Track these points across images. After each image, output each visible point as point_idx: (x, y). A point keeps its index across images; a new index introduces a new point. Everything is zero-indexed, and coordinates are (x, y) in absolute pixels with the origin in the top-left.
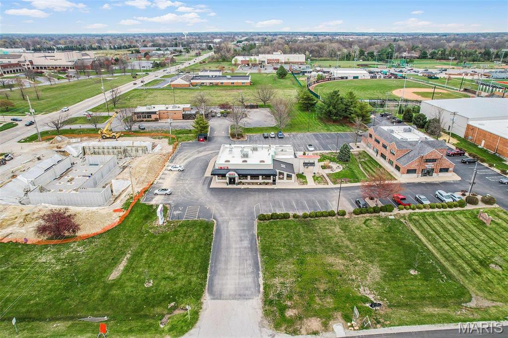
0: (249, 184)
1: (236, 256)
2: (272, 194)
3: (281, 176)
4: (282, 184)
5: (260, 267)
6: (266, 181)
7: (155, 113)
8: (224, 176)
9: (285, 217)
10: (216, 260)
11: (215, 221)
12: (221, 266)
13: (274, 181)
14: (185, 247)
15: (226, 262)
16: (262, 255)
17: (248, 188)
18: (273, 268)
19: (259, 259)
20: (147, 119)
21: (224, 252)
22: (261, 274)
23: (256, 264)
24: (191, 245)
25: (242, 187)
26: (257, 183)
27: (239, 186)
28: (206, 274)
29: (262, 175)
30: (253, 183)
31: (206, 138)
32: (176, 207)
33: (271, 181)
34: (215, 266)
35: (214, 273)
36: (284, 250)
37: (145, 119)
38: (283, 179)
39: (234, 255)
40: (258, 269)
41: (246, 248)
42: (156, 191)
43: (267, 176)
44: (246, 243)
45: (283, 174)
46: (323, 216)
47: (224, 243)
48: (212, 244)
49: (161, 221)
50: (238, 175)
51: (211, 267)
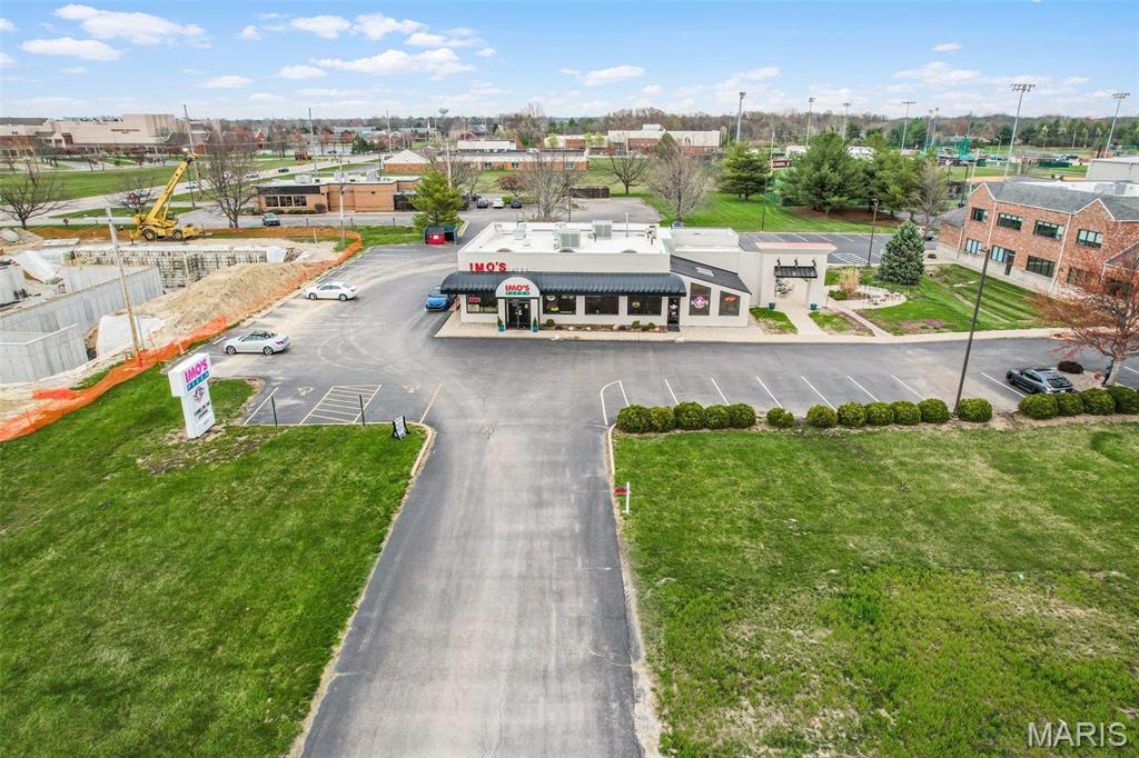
0: (579, 328)
1: (505, 576)
2: (670, 356)
3: (700, 303)
5: (638, 635)
6: (645, 320)
7: (315, 190)
8: (486, 300)
9: (738, 419)
10: (397, 593)
11: (430, 432)
12: (419, 621)
13: (673, 322)
15: (448, 605)
16: (646, 574)
17: (576, 340)
18: (715, 642)
19: (630, 591)
20: (293, 207)
21: (444, 553)
22: (645, 681)
23: (613, 617)
24: (293, 520)
25: (556, 335)
26: (610, 328)
27: (542, 334)
28: (318, 669)
29: (632, 296)
30: (594, 328)
32: (288, 387)
33: (662, 320)
34: (383, 625)
35: (363, 666)
36: (754, 552)
37: (286, 209)
38: (705, 311)
39: (494, 567)
40: (625, 649)
41: (558, 535)
42: (234, 342)
43: (646, 302)
44: (562, 517)
45: (705, 293)
46: (898, 421)
47: (453, 512)
48: (395, 517)
50: (544, 293)
51: (361, 628)
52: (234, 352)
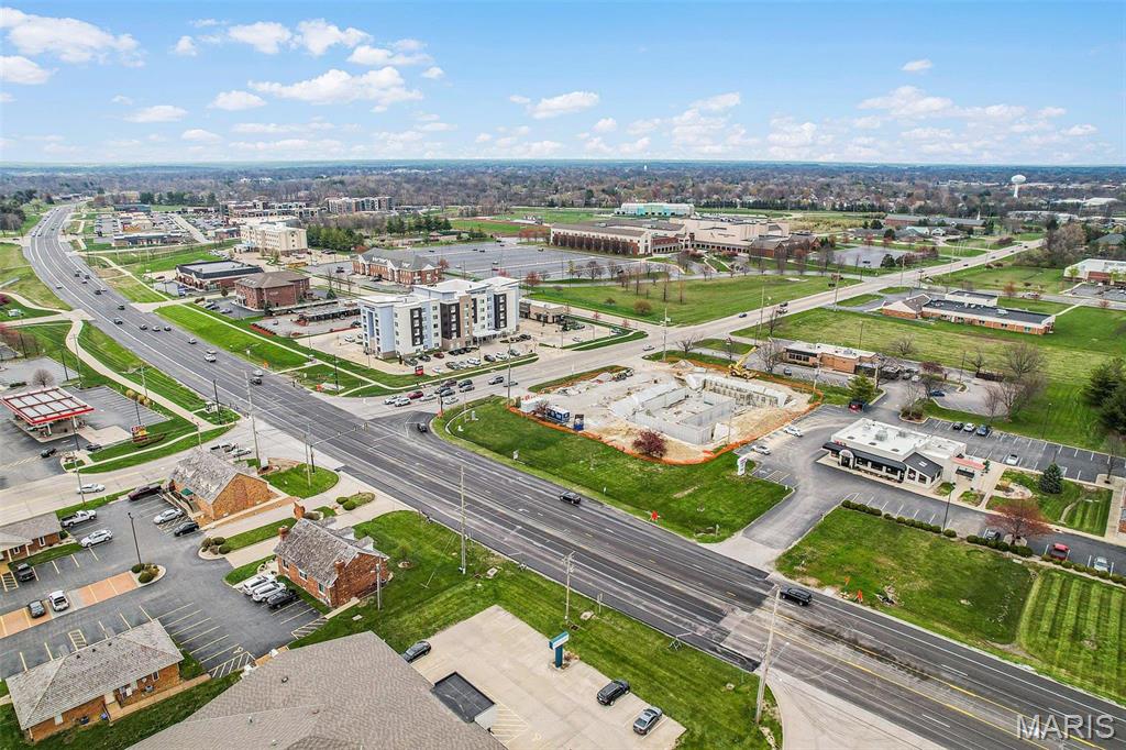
0: (866, 472)
1: (789, 521)
2: (884, 491)
3: (912, 475)
4: (910, 485)
5: (804, 535)
6: (890, 476)
7: (815, 355)
8: (836, 453)
9: (876, 513)
10: (769, 517)
11: (794, 491)
12: (770, 522)
13: (902, 478)
14: (748, 499)
15: (777, 521)
16: (815, 530)
17: (864, 478)
18: (817, 541)
19: (810, 530)
20: (802, 362)
21: (780, 514)
22: (800, 539)
24: (755, 499)
25: (855, 472)
26: (876, 475)
27: (851, 471)
28: (752, 521)
29: (888, 467)
30: (872, 473)
31: (860, 407)
32: (765, 468)
33: (898, 478)
34: (765, 520)
35: (757, 523)
36: (841, 535)
37: (798, 361)
38: (913, 479)
39: (788, 519)
41: (805, 519)
42: (754, 447)
43: (894, 470)
44: (808, 517)
45: (914, 473)
46: (922, 528)
47: (787, 509)
48: (775, 506)
49: (740, 473)
50: (855, 457)
51: (760, 519)
52: (753, 450)
